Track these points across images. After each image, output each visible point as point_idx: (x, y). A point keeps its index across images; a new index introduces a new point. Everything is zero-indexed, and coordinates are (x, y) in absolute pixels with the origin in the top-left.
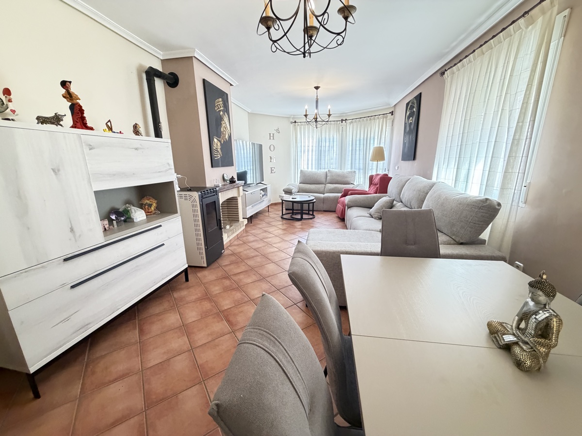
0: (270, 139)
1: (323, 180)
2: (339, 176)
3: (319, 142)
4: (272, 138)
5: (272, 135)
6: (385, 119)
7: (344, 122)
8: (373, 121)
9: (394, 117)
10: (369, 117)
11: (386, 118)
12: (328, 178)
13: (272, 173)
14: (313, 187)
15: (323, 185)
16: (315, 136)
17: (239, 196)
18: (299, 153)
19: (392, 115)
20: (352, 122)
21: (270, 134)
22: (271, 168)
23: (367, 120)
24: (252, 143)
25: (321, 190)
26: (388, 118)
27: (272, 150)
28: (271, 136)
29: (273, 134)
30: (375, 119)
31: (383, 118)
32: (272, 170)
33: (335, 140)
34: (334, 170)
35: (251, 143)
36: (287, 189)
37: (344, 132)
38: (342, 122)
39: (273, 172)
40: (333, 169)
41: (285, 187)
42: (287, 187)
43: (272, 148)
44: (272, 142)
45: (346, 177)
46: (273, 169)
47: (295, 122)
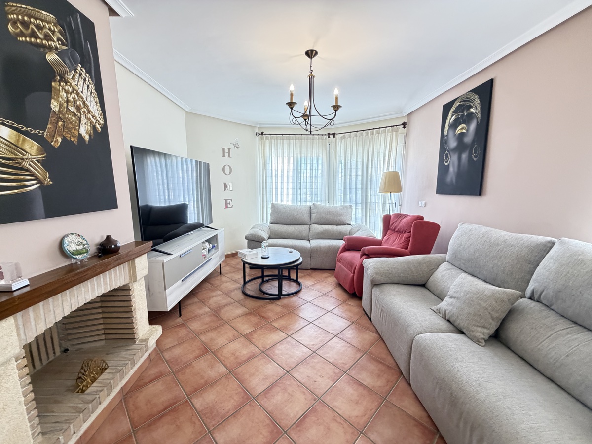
0: (224, 156)
1: (306, 218)
2: (329, 213)
3: (298, 164)
4: (226, 155)
5: (226, 150)
6: (394, 133)
7: (331, 136)
8: (376, 136)
9: (408, 131)
10: (369, 130)
11: (397, 131)
12: (313, 215)
13: (227, 207)
14: (291, 229)
15: (306, 227)
16: (291, 155)
17: (135, 280)
18: (268, 178)
19: (404, 127)
20: (344, 137)
21: (224, 149)
22: (226, 200)
23: (367, 134)
24: (197, 162)
25: (305, 234)
26: (399, 132)
27: (228, 173)
28: (226, 152)
29: (229, 149)
30: (379, 133)
31: (392, 132)
32: (227, 204)
33: (320, 161)
34: (318, 203)
35: (194, 161)
36: (252, 235)
37: (333, 152)
38: (329, 137)
39: (229, 206)
40: (317, 201)
41: (248, 232)
42: (252, 232)
43: (227, 170)
44: (227, 161)
45: (341, 215)
46: (228, 201)
47: (262, 134)
